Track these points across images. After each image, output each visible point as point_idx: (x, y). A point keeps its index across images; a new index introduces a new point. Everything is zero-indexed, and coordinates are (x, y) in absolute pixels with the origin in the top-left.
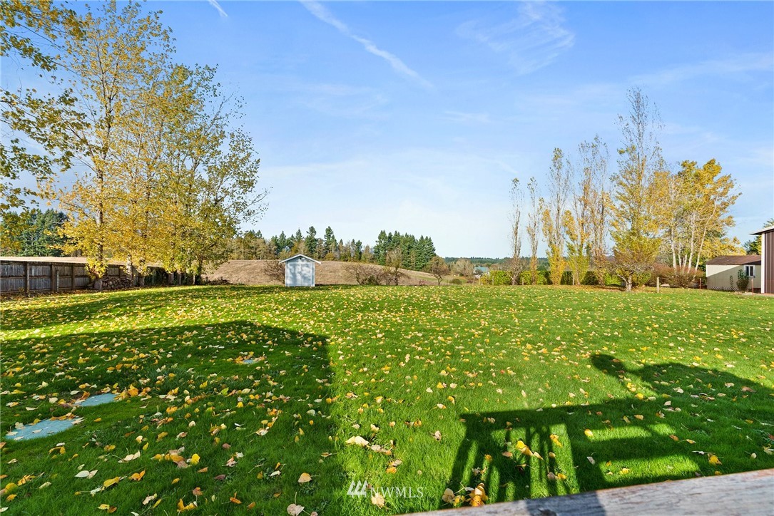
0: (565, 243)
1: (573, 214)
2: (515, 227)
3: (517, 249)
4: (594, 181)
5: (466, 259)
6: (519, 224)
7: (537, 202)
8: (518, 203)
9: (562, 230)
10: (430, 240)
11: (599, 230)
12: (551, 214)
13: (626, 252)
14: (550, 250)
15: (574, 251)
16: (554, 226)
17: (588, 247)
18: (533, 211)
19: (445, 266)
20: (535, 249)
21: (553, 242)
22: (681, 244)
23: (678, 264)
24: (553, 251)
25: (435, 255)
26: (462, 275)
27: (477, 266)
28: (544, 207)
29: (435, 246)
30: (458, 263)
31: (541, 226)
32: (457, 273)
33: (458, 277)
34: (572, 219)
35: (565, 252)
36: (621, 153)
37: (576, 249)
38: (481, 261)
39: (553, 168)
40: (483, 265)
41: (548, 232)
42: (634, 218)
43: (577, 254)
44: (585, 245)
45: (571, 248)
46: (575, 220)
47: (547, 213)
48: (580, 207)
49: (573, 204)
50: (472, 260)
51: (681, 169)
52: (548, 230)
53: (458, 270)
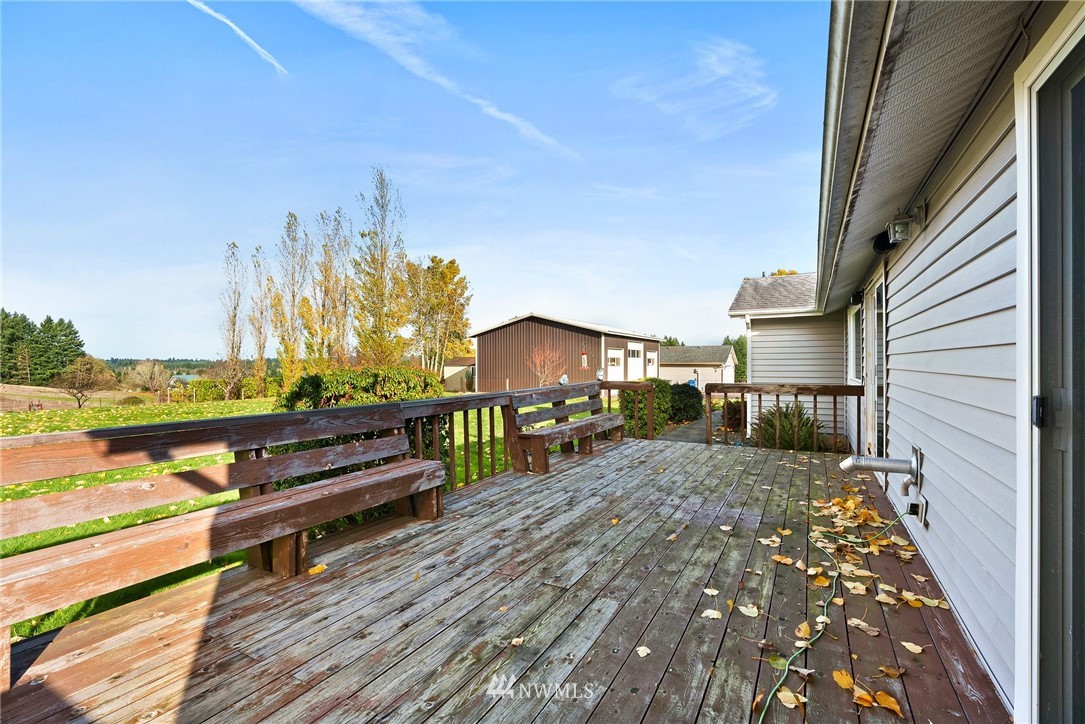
0: (303, 339)
1: (312, 302)
2: (232, 314)
3: (235, 347)
4: (336, 263)
5: (156, 361)
6: (239, 309)
7: (264, 283)
8: (237, 280)
9: (299, 322)
10: (70, 325)
11: (341, 325)
12: (284, 302)
13: (370, 353)
14: (282, 349)
15: (313, 350)
16: (289, 317)
17: (329, 345)
18: (258, 294)
19: (108, 375)
20: (262, 347)
21: (286, 338)
22: (429, 346)
23: (426, 364)
24: (286, 351)
25: (83, 354)
26: (146, 389)
27: (178, 374)
28: (273, 289)
29: (82, 336)
30: (139, 368)
31: (270, 314)
32: (135, 386)
33: (138, 393)
34: (310, 310)
35: (301, 352)
36: (363, 235)
37: (315, 348)
38: (189, 365)
39: (287, 239)
40: (191, 371)
41: (279, 325)
42: (376, 314)
43: (317, 355)
44: (326, 344)
45: (309, 347)
46: (314, 310)
47: (278, 299)
48: (320, 295)
49: (312, 290)
50: (170, 365)
51: (430, 264)
52: (279, 320)
53: (138, 380)
